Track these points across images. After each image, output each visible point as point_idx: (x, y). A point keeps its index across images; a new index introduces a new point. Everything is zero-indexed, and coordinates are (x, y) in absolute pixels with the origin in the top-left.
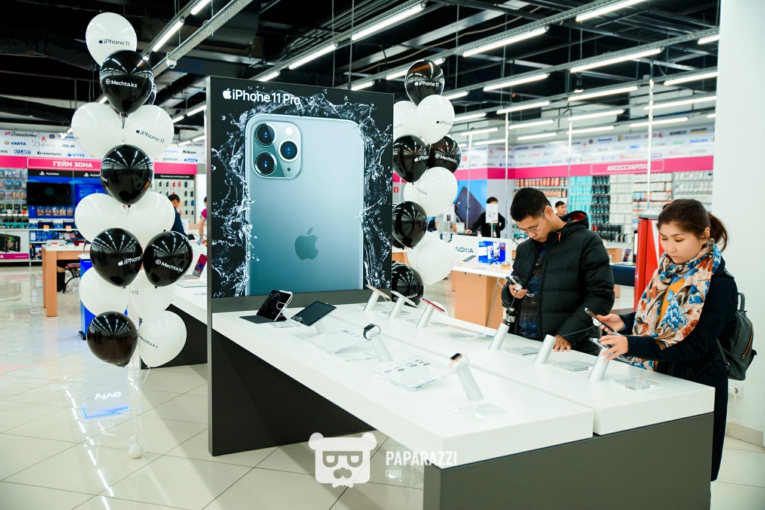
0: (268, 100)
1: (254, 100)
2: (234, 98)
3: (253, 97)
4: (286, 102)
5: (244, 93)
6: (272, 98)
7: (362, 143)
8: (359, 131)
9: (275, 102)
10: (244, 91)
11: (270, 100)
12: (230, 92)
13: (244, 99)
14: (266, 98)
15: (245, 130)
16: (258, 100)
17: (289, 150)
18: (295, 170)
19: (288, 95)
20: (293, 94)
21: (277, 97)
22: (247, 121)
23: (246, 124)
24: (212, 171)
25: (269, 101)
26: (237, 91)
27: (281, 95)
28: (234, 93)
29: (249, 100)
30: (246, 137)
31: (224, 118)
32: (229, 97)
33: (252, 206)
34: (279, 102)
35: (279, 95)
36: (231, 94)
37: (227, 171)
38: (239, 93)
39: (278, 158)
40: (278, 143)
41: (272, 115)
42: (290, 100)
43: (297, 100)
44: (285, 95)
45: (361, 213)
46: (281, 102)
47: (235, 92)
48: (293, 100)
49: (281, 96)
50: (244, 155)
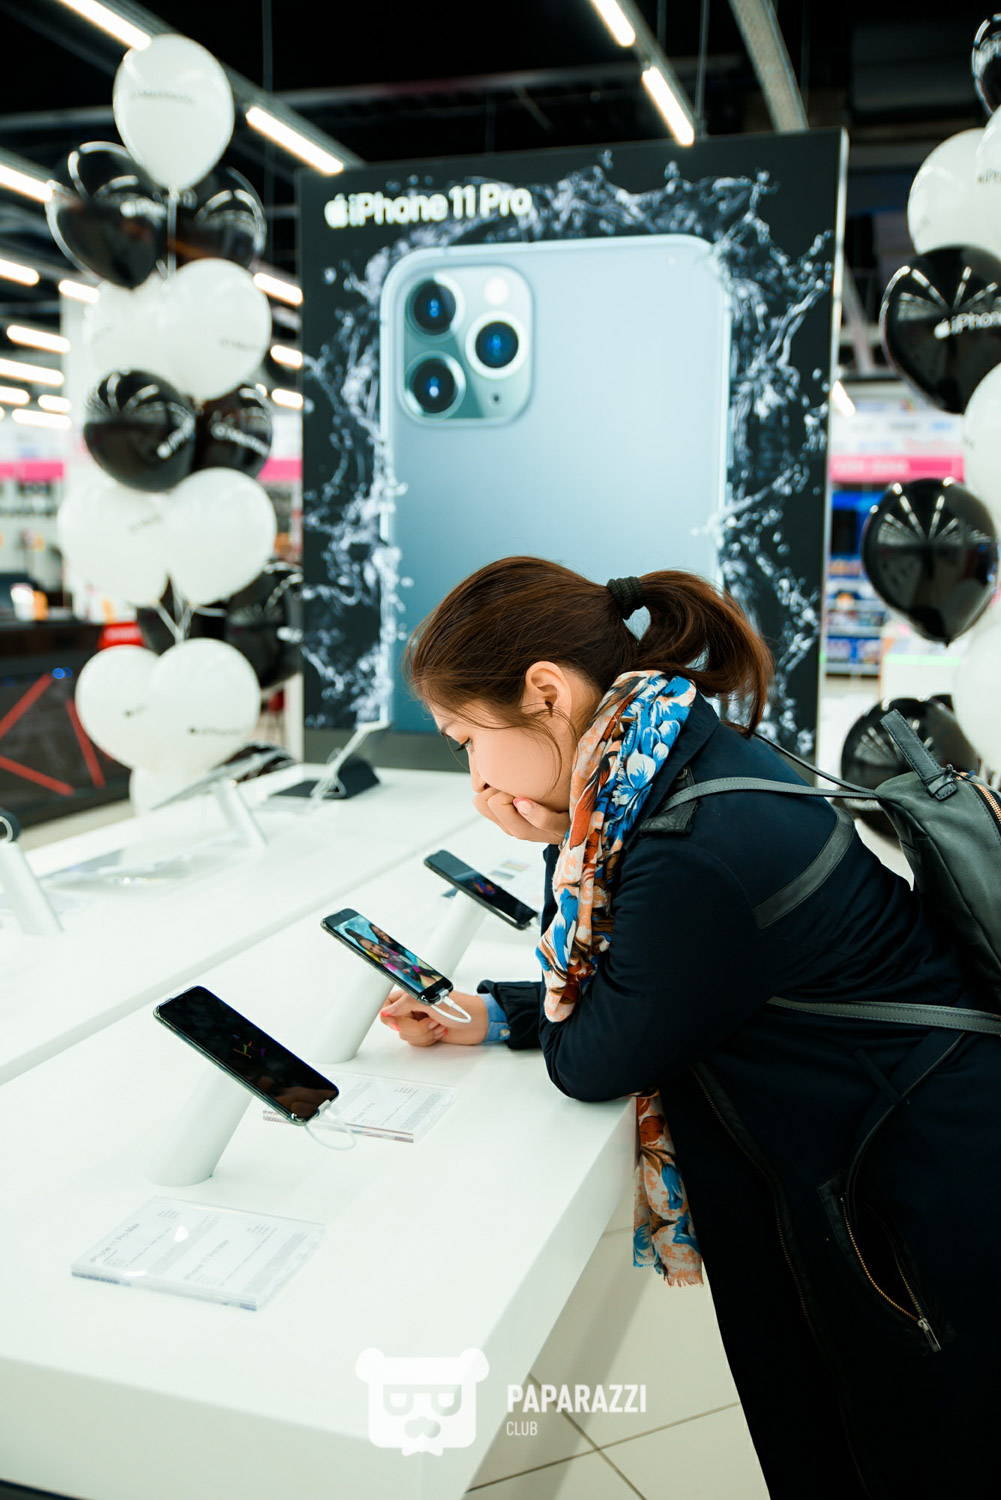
0: (439, 211)
1: (405, 218)
2: (354, 222)
3: (402, 209)
4: (490, 210)
5: (377, 202)
6: (450, 203)
7: (727, 301)
8: (718, 269)
9: (458, 213)
10: (379, 196)
11: (446, 210)
12: (344, 203)
13: (379, 219)
16: (414, 217)
17: (498, 344)
18: (514, 399)
19: (496, 189)
20: (510, 184)
21: (464, 200)
25: (443, 214)
26: (361, 198)
27: (477, 192)
28: (352, 207)
29: (390, 219)
30: (382, 320)
32: (341, 220)
33: (398, 500)
34: (470, 213)
35: (469, 191)
36: (348, 211)
38: (366, 203)
39: (466, 368)
40: (466, 327)
41: (451, 250)
42: (500, 203)
44: (486, 190)
45: (714, 519)
46: (476, 211)
47: (355, 202)
48: (509, 201)
49: (475, 194)
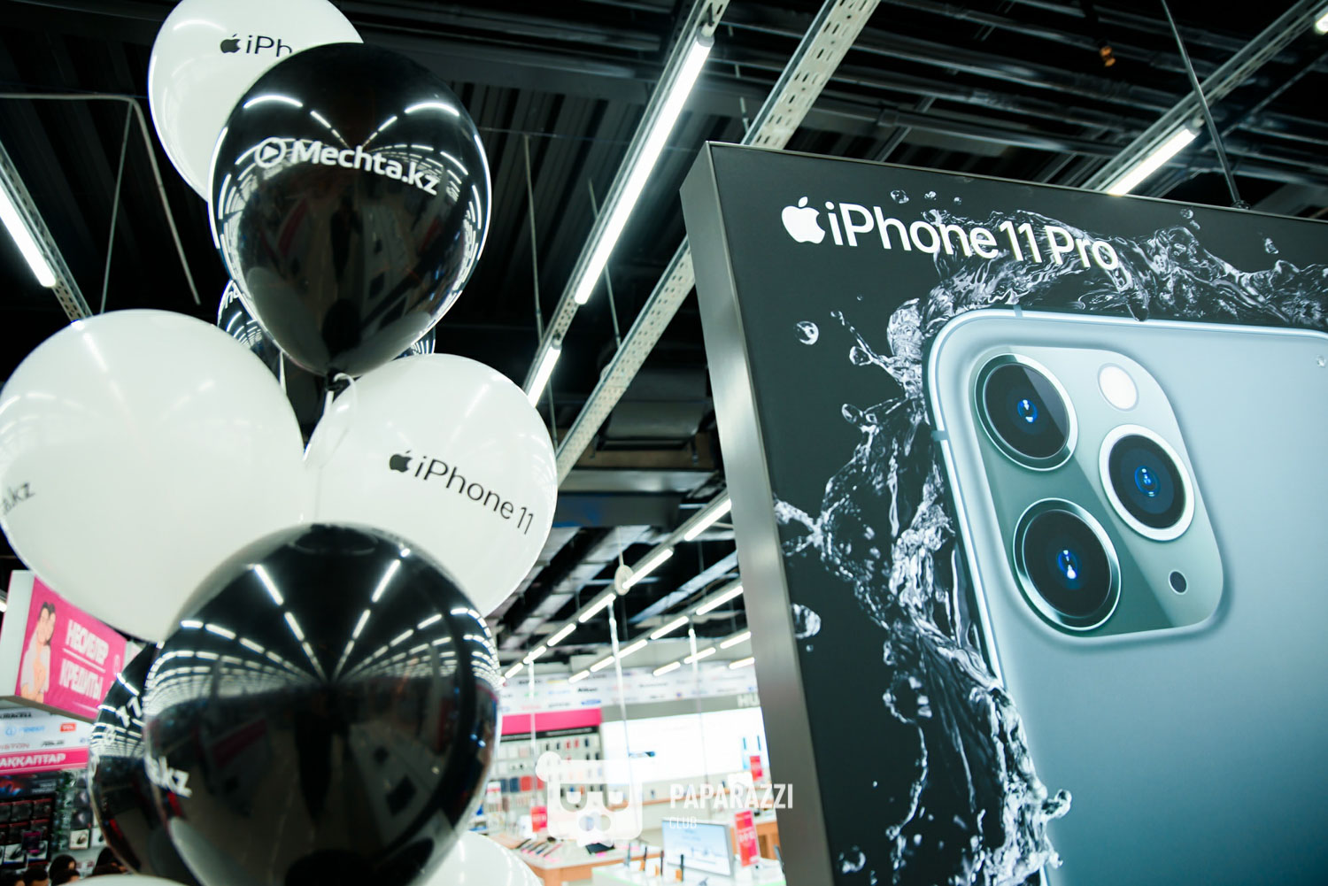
0: (989, 249)
1: (934, 249)
2: (839, 241)
3: (925, 237)
4: (1066, 258)
5: (878, 221)
6: (1003, 241)
9: (1019, 257)
10: (878, 210)
11: (999, 247)
12: (815, 213)
13: (887, 245)
14: (977, 241)
15: (926, 389)
16: (949, 250)
17: (1150, 479)
18: (1207, 583)
19: (1065, 231)
20: (1081, 229)
21: (1022, 239)
22: (926, 347)
23: (924, 361)
24: (800, 645)
25: (994, 254)
26: (845, 208)
27: (1038, 230)
28: (833, 218)
29: (907, 247)
30: (940, 427)
31: (812, 334)
32: (817, 236)
34: (1038, 259)
35: (1026, 228)
36: (823, 222)
37: (884, 636)
38: (858, 219)
39: (1114, 527)
40: (1090, 445)
41: (1027, 314)
42: (1076, 250)
43: (1100, 252)
44: (1049, 231)
46: (1046, 257)
47: (837, 211)
48: (1088, 250)
49: (1037, 234)
50: (955, 524)
